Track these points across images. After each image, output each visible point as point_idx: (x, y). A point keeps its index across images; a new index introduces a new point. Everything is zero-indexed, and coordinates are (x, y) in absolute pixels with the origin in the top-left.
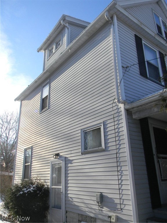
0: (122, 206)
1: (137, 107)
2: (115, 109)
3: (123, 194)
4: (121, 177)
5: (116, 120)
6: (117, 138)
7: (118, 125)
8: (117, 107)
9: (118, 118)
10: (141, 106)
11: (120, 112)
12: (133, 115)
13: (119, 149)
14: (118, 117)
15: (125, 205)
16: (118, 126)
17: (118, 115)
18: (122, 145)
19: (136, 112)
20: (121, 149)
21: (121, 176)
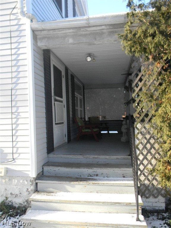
0: (15, 156)
1: (49, 30)
2: (15, 24)
3: (18, 142)
4: (17, 121)
5: (14, 42)
6: (14, 69)
7: (17, 50)
8: (19, 22)
9: (18, 40)
10: (54, 30)
11: (23, 32)
12: (38, 41)
13: (16, 84)
14: (19, 38)
15: (20, 153)
16: (17, 52)
17: (19, 34)
18: (21, 78)
19: (44, 38)
20: (20, 84)
21: (16, 119)
